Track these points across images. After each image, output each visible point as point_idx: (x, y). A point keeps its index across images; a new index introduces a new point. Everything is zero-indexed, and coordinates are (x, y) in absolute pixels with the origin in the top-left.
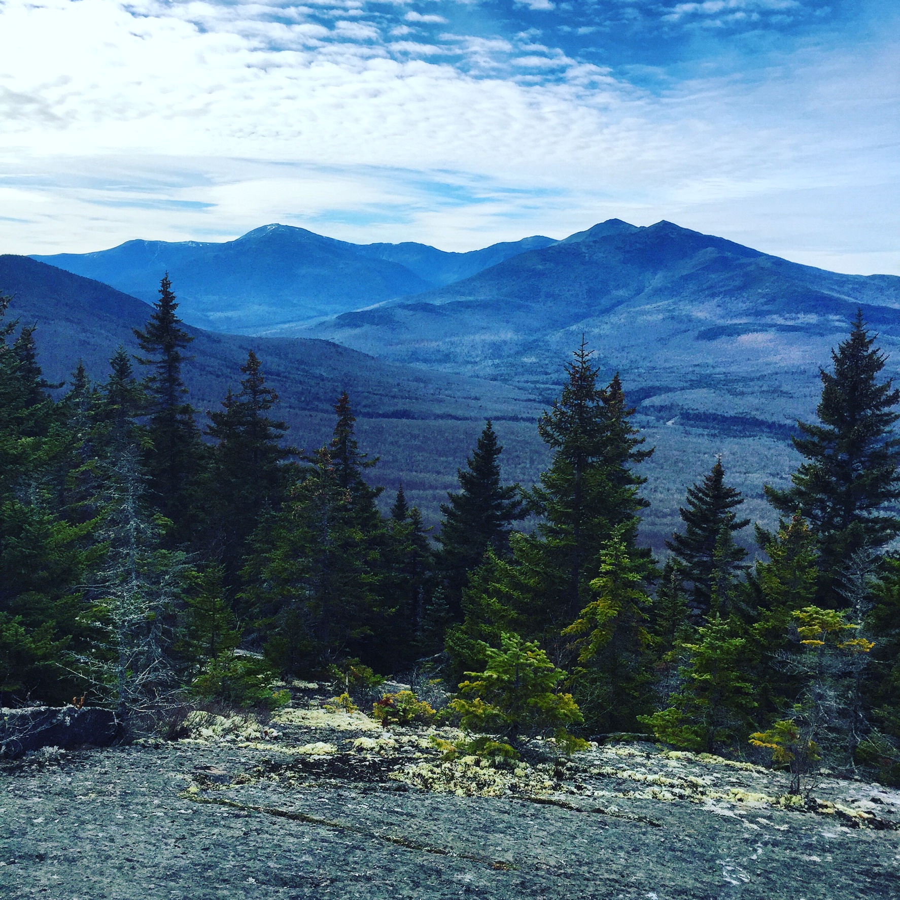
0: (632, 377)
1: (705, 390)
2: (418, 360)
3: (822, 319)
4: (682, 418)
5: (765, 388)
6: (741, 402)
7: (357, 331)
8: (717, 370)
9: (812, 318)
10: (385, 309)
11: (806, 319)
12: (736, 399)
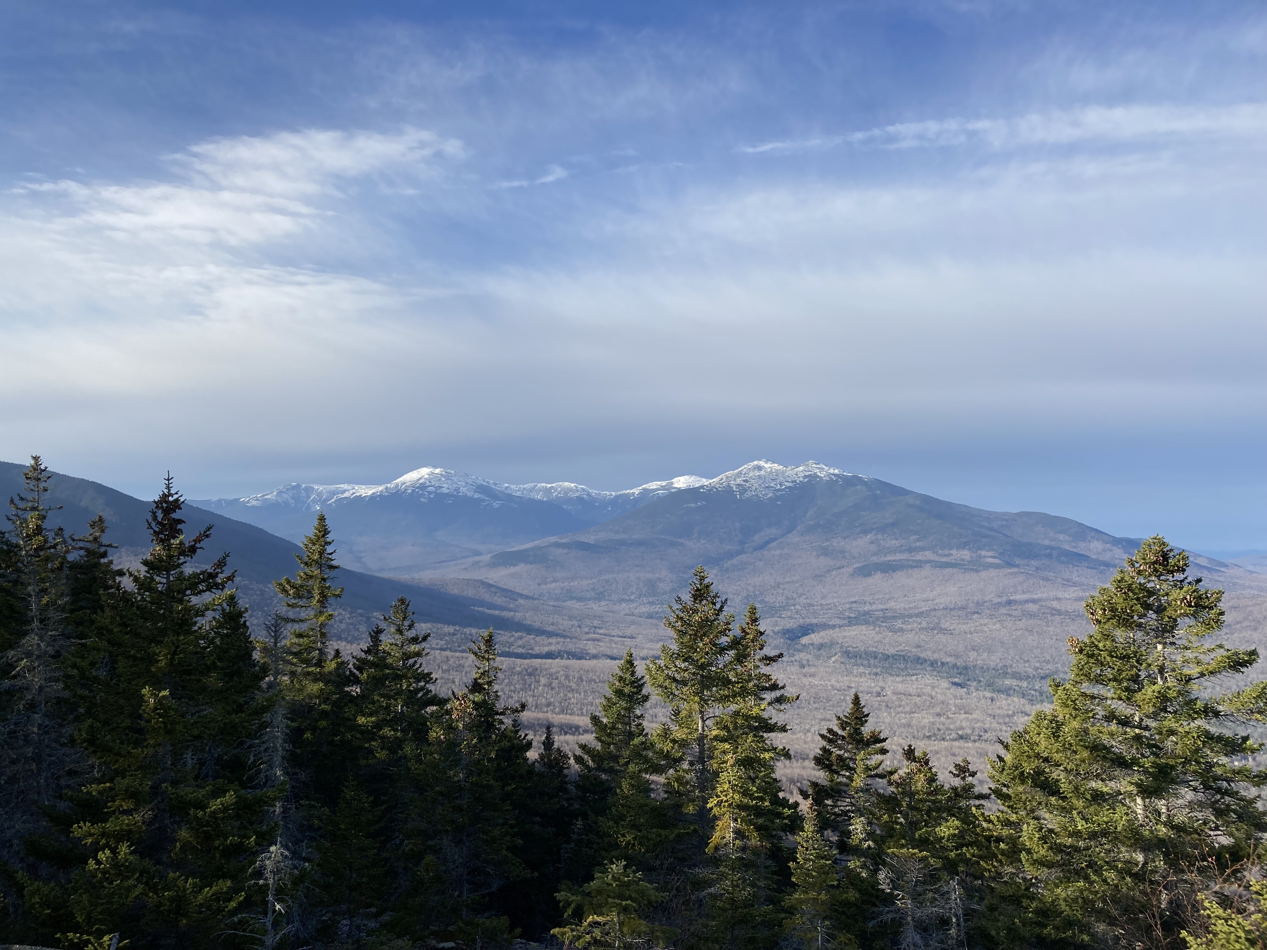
0: (789, 614)
1: (864, 627)
2: (572, 598)
3: (974, 555)
4: (842, 656)
5: (924, 625)
6: (901, 639)
7: (512, 570)
8: (874, 607)
9: (966, 554)
10: (538, 548)
11: (959, 555)
12: (896, 636)
